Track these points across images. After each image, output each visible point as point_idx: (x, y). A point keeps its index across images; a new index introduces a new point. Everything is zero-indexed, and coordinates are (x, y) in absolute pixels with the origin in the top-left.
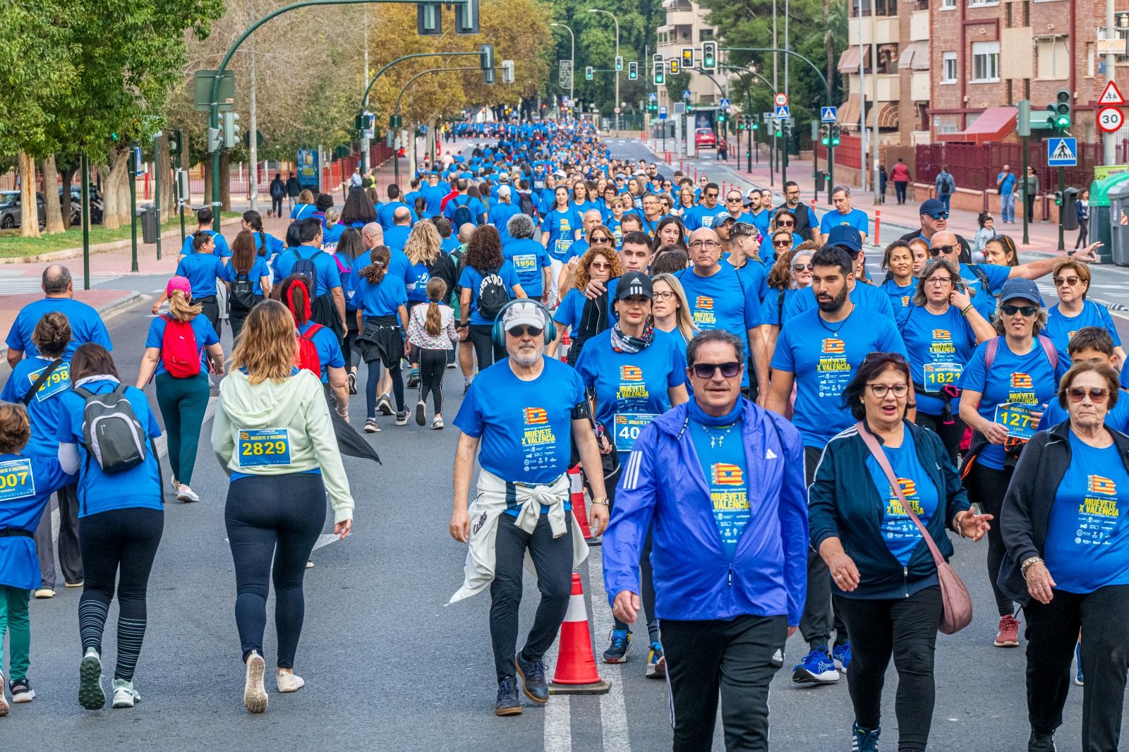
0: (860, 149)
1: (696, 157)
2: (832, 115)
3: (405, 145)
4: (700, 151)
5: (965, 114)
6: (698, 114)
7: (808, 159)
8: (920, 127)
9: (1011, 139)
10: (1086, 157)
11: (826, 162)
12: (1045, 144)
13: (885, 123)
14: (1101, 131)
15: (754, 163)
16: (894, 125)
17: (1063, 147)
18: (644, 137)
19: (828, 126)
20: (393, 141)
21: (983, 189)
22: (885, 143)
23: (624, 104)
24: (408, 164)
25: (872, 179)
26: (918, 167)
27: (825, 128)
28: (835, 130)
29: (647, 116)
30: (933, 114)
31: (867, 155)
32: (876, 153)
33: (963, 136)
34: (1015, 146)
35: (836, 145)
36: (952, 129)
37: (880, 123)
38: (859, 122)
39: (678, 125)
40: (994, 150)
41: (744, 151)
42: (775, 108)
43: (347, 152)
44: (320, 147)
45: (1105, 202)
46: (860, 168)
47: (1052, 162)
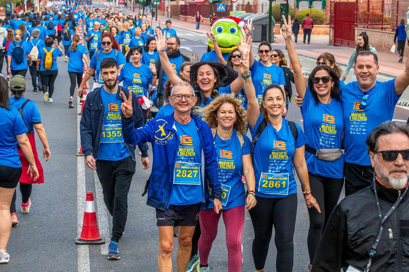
0: (164, 6)
1: (119, 7)
3: (36, 2)
4: (120, 5)
9: (207, 3)
10: (228, 9)
11: (155, 9)
12: (216, 5)
14: (232, 2)
15: (135, 9)
17: (221, 6)
20: (33, 1)
22: (172, 4)
24: (37, 8)
25: (168, 14)
26: (181, 11)
31: (167, 7)
32: (169, 7)
33: (193, 2)
34: (208, 5)
35: (158, 4)
36: (191, 0)
40: (202, 6)
41: (132, 6)
43: (20, 4)
44: (12, 3)
46: (165, 11)
47: (218, 10)
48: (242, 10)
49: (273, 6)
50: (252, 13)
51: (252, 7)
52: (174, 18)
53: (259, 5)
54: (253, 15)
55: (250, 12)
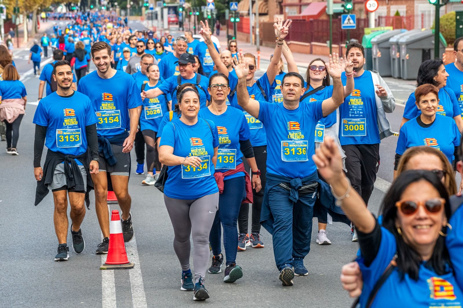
0: (248, 24)
1: (168, 29)
2: (236, 7)
3: (21, 22)
4: (171, 26)
5: (301, 6)
6: (169, 8)
7: (224, 29)
8: (279, 13)
9: (324, 17)
10: (360, 25)
11: (233, 31)
12: (340, 19)
13: (262, 11)
14: (368, 12)
16: (266, 12)
17: (349, 19)
18: (142, 20)
19: (234, 12)
20: (15, 20)
21: (310, 42)
22: (262, 21)
23: (132, 3)
24: (23, 32)
25: (255, 38)
27: (232, 13)
28: (237, 14)
29: (143, 9)
30: (285, 6)
31: (253, 27)
32: (258, 25)
33: (300, 17)
34: (325, 21)
35: (238, 22)
36: (295, 13)
37: (259, 11)
38: (249, 10)
39: (159, 14)
40: (315, 23)
41: (192, 27)
42: (207, 4)
45: (369, 46)
46: (249, 33)
47: (344, 27)
48: (387, 25)
49: (441, 16)
50: (403, 30)
51: (405, 21)
52: (267, 46)
53: (417, 16)
54: (406, 32)
55: (401, 28)
